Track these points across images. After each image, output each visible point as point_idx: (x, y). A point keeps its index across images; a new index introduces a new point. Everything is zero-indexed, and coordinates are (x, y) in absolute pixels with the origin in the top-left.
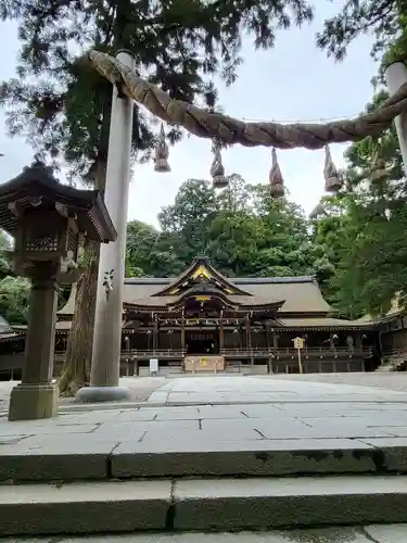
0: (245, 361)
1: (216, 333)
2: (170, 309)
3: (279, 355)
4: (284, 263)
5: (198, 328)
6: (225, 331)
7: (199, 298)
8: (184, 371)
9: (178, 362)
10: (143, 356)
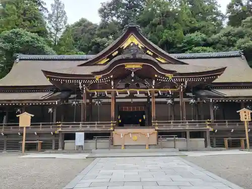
0: (180, 134)
1: (147, 105)
2: (97, 77)
3: (218, 127)
4: (207, 44)
5: (129, 100)
6: (157, 103)
7: (129, 66)
8: (112, 145)
9: (106, 135)
10: (69, 129)
